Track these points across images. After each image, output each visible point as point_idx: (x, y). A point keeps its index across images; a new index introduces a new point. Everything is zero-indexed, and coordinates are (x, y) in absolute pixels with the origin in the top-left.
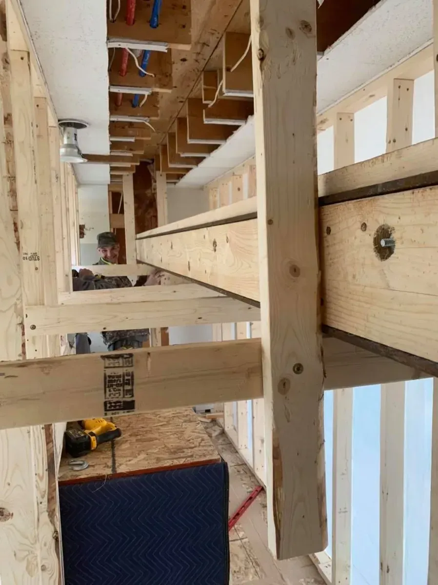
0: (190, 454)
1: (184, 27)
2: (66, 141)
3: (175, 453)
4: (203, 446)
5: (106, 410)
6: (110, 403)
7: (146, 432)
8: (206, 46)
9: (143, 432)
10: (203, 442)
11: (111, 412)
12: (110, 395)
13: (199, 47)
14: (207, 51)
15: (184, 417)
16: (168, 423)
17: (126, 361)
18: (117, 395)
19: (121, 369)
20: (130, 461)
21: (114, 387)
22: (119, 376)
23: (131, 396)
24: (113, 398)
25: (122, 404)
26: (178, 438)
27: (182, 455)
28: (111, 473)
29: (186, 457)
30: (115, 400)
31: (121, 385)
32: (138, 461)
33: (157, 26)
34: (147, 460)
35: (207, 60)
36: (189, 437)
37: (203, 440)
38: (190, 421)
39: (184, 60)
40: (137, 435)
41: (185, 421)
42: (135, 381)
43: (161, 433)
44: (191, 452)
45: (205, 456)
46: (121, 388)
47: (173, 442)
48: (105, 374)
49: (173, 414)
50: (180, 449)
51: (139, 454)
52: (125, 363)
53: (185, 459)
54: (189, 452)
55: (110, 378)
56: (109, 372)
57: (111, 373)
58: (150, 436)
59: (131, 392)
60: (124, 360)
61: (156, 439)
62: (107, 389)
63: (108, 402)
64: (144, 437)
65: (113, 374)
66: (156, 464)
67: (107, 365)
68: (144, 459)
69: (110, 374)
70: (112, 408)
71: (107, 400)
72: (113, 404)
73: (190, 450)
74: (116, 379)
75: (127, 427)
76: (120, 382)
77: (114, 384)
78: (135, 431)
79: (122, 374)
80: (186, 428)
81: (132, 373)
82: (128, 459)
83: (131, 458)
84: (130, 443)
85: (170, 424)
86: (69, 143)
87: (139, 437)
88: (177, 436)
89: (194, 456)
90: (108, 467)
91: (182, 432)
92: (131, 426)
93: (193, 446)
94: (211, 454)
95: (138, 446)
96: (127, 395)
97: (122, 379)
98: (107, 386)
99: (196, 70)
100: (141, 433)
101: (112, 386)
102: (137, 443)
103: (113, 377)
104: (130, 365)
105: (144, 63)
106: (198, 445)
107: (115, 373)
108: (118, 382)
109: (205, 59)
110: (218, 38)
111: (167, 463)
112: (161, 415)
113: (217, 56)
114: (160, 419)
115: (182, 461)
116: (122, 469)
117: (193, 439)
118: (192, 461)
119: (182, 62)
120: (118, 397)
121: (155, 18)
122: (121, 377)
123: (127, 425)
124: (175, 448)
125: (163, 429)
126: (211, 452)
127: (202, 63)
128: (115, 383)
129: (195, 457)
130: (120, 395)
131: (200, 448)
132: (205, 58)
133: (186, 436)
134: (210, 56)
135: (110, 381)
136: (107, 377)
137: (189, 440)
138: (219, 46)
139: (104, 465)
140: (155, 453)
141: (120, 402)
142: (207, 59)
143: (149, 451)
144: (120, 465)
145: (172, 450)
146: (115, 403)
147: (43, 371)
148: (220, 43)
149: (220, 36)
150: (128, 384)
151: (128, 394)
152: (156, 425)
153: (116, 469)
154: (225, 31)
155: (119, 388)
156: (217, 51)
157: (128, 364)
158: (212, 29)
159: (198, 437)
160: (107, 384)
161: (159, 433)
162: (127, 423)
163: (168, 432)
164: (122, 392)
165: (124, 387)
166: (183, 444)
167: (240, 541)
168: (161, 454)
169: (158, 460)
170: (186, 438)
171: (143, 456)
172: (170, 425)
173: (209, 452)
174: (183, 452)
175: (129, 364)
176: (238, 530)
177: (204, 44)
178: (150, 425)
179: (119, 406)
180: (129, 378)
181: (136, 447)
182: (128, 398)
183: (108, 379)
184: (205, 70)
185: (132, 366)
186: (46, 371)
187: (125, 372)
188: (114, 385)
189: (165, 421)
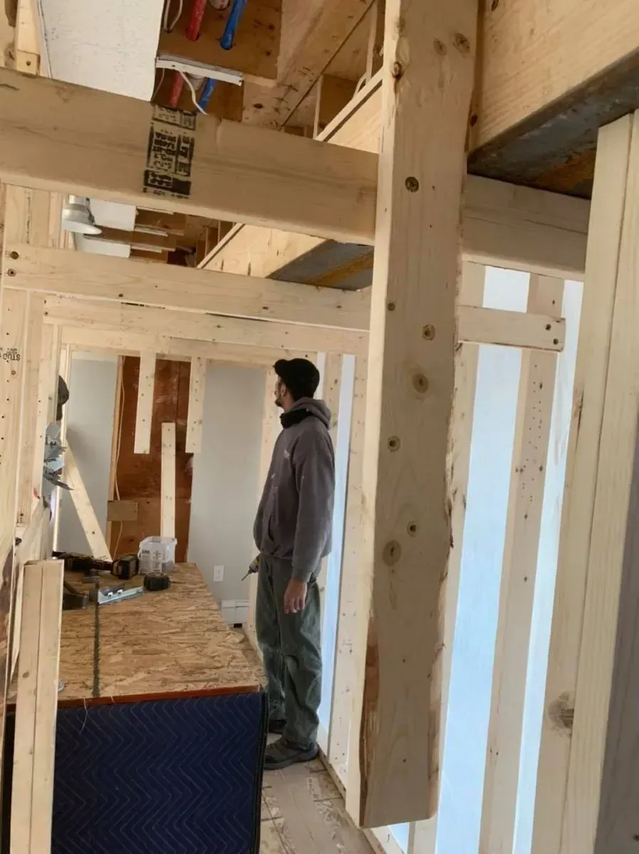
0: (213, 676)
1: (268, 54)
2: (72, 200)
3: (191, 673)
4: (234, 667)
5: (146, 184)
6: (154, 175)
7: (149, 641)
8: (292, 90)
9: (144, 640)
10: (234, 660)
11: (154, 189)
12: (155, 163)
13: (283, 89)
14: (294, 98)
15: (207, 623)
16: (183, 631)
17: (185, 120)
18: (166, 167)
19: (176, 128)
20: (121, 680)
21: (163, 152)
22: (173, 139)
23: (185, 174)
24: (159, 169)
25: (171, 181)
26: (198, 653)
27: (202, 677)
28: (92, 697)
29: (208, 681)
30: (162, 173)
31: (173, 153)
32: (135, 682)
33: (231, 47)
34: (148, 681)
35: (291, 112)
36: (212, 653)
37: (234, 658)
38: (216, 630)
39: (259, 106)
40: (135, 645)
41: (208, 630)
42: (196, 153)
43: (171, 643)
44: (215, 674)
45: (236, 681)
46: (174, 158)
47: (189, 657)
48: (152, 128)
49: (192, 618)
50: (199, 669)
51: (136, 672)
52: (183, 121)
53: (206, 683)
54: (212, 674)
55: (158, 137)
56: (159, 127)
57: (162, 131)
58: (153, 646)
59: (187, 168)
60: (183, 117)
61: (165, 652)
62: (153, 154)
63: (150, 173)
64: (144, 648)
65: (164, 133)
66: (161, 688)
67: (157, 117)
68: (144, 680)
69: (159, 131)
70: (156, 184)
71: (150, 169)
72: (158, 178)
73: (214, 671)
74: (168, 142)
75: (120, 632)
76: (173, 147)
77: (163, 147)
78: (133, 638)
79: (177, 136)
80: (210, 639)
81: (193, 140)
82: (119, 678)
83: (122, 677)
84: (123, 655)
85: (185, 632)
86: (77, 203)
87: (136, 648)
88: (196, 650)
89: (220, 680)
90: (87, 687)
91: (204, 645)
92: (126, 630)
93: (220, 665)
94: (245, 679)
95: (135, 660)
96: (180, 171)
97: (176, 144)
98: (153, 148)
99: (274, 124)
100: (140, 641)
101: (160, 150)
102: (133, 656)
103: (164, 137)
104: (191, 127)
105: (204, 99)
106: (226, 664)
107: (166, 132)
108: (170, 148)
109: (289, 110)
110: (311, 81)
111: (179, 688)
112: (174, 618)
113: (306, 107)
114: (171, 624)
115: (201, 686)
116: (109, 692)
117: (219, 656)
118: (215, 687)
119: (255, 109)
120: (166, 170)
121: (230, 36)
122: (175, 141)
123: (121, 629)
124: (191, 667)
125: (174, 638)
126: (245, 676)
127: (284, 115)
128: (165, 148)
129: (222, 682)
130: (170, 168)
131: (230, 669)
132: (289, 107)
133: (209, 651)
134: (297, 106)
135: (157, 142)
136: (155, 135)
137: (214, 657)
138: (311, 93)
139: (81, 685)
140: (162, 672)
141: (169, 178)
142: (292, 109)
143: (152, 669)
144: (107, 685)
145: (187, 670)
146: (160, 177)
147: (59, 93)
148: (313, 88)
149: (314, 78)
150: (184, 155)
151: (183, 169)
152: (163, 632)
153: (99, 691)
154: (322, 73)
155: (170, 157)
156: (309, 99)
157: (187, 124)
158: (304, 68)
159: (226, 654)
160: (154, 144)
161: (168, 643)
162: (120, 625)
163: (181, 643)
164: (173, 165)
165: (177, 158)
166: (203, 661)
167: (271, 822)
168: (170, 674)
169: (165, 682)
170: (209, 654)
171: (141, 675)
172: (185, 634)
173: (242, 676)
174: (204, 673)
175: (190, 125)
176: (271, 804)
177: (290, 87)
178: (154, 632)
179: (168, 183)
180: (187, 146)
181: (132, 662)
182: (181, 175)
183: (155, 137)
184: (287, 124)
185: (193, 129)
186: (65, 95)
187: (182, 135)
188: (164, 150)
189: (178, 628)
